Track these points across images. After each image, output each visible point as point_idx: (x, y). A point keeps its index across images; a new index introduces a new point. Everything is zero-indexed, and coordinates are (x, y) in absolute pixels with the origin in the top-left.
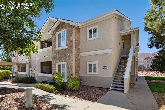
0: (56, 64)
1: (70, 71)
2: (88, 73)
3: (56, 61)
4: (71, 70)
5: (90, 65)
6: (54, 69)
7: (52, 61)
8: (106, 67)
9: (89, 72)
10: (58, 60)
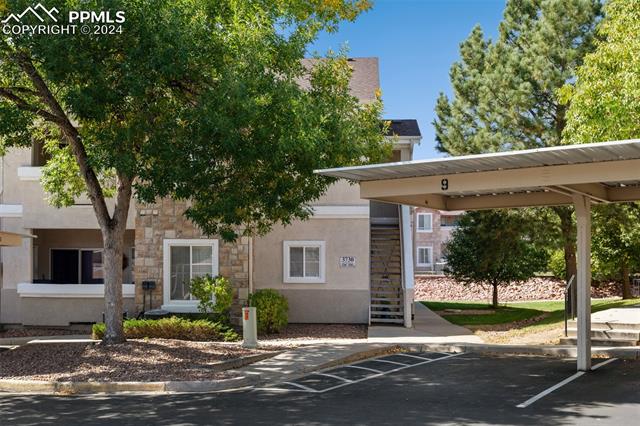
0: (160, 243)
1: (237, 271)
2: (288, 278)
3: (157, 232)
4: (239, 268)
5: (296, 252)
6: (150, 262)
7: (134, 231)
8: (352, 260)
9: (292, 274)
10: (171, 227)
